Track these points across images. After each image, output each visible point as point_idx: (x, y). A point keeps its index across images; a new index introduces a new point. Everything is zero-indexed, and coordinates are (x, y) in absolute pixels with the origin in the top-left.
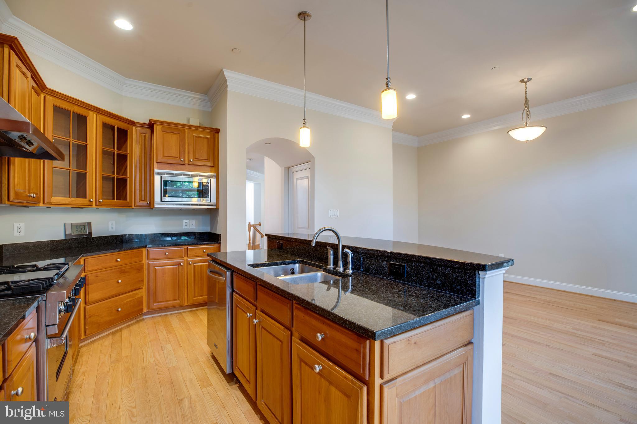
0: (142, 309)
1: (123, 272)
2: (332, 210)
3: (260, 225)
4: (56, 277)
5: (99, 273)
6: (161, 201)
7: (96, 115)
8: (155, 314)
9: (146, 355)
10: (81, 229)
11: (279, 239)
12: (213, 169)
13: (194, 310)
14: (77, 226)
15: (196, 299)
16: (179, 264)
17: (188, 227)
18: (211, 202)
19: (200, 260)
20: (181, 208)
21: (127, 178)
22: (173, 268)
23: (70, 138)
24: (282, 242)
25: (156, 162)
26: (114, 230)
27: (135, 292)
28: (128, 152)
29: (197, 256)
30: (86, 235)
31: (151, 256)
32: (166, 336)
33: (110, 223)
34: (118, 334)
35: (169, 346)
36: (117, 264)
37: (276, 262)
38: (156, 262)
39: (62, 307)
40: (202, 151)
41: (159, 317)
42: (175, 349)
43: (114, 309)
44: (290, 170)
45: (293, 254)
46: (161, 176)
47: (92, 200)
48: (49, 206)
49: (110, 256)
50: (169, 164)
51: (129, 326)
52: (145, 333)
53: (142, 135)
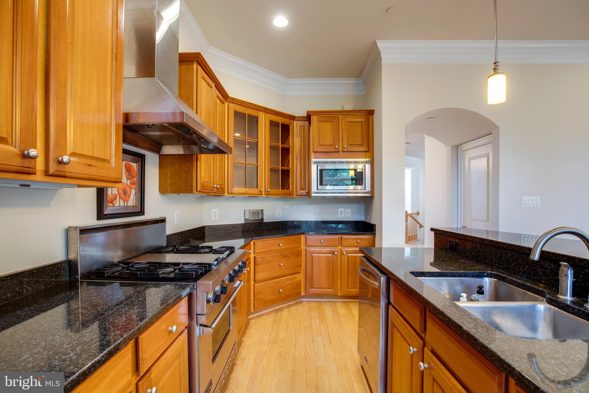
0: (300, 293)
1: (285, 256)
2: (527, 198)
3: (418, 214)
4: (215, 263)
5: (265, 255)
6: (318, 190)
7: (265, 114)
8: (311, 298)
9: (299, 343)
10: (256, 215)
11: (452, 237)
12: (368, 153)
13: (347, 302)
14: (253, 212)
15: (350, 291)
16: (333, 253)
17: (343, 216)
18: (365, 190)
19: (354, 251)
20: (336, 196)
21: (290, 169)
22: (328, 256)
23: (246, 137)
24: (457, 241)
25: (313, 152)
26: (280, 216)
27: (294, 276)
28: (290, 145)
29: (351, 247)
30: (259, 220)
31: (309, 243)
32: (319, 327)
33: (277, 210)
34: (280, 313)
35: (319, 339)
36: (279, 248)
37: (452, 273)
38: (313, 249)
39: (211, 296)
40: (355, 136)
41: (314, 303)
42: (325, 344)
43: (276, 289)
44: (459, 148)
45: (476, 261)
46: (318, 165)
47: (262, 190)
48: (233, 196)
49: (274, 240)
50: (325, 153)
51: (289, 306)
52: (300, 317)
53: (301, 128)
